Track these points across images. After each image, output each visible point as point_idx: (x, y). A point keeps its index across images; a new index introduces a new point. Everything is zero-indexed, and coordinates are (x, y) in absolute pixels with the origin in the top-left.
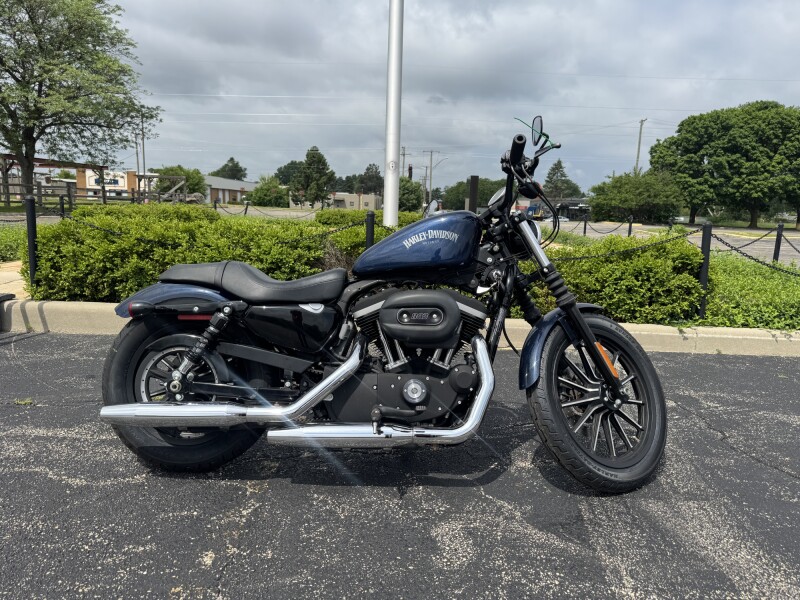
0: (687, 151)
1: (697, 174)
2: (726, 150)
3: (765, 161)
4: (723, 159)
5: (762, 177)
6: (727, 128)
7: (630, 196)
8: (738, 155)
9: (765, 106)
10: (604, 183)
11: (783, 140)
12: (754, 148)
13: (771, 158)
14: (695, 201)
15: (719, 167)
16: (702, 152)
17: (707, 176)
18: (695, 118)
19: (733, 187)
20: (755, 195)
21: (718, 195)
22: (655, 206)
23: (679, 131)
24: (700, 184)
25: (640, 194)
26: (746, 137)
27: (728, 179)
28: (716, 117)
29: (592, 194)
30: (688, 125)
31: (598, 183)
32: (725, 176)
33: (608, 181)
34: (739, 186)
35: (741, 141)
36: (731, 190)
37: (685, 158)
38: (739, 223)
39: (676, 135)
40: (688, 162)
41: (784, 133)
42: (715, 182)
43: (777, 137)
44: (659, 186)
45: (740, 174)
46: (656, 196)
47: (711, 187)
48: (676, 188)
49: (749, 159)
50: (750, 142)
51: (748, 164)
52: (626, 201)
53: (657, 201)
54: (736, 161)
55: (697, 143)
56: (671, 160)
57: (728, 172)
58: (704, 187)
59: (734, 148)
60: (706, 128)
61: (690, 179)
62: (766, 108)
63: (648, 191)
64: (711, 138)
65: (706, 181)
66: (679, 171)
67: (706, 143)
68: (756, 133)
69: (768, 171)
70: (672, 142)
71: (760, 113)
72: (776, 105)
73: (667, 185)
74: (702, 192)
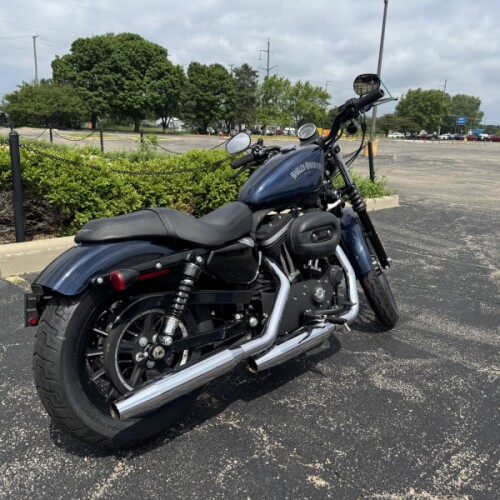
0: (82, 68)
1: (92, 88)
2: (111, 69)
3: (139, 81)
4: (110, 77)
5: (138, 93)
6: (109, 52)
7: (43, 105)
8: (120, 75)
9: (132, 37)
10: (16, 92)
11: (148, 65)
12: (130, 70)
13: (142, 79)
14: (95, 110)
15: (108, 83)
16: (94, 70)
17: (100, 90)
18: (83, 41)
19: (121, 100)
20: (136, 107)
21: (111, 105)
22: (65, 114)
23: (72, 50)
24: (96, 96)
25: (51, 103)
26: (123, 60)
27: (116, 93)
28: (99, 41)
29: (6, 102)
30: (78, 45)
31: (11, 91)
32: (113, 91)
33: (18, 89)
34: (124, 99)
35: (121, 63)
36: (120, 102)
37: (82, 74)
38: (121, 127)
39: (71, 53)
40: (84, 77)
41: (149, 60)
42: (107, 95)
43: (144, 62)
44: (65, 97)
45: (123, 90)
46: (64, 105)
47: (105, 98)
48: (78, 99)
49: (128, 79)
50: (126, 65)
51: (127, 82)
52: (40, 109)
53: (66, 110)
54: (119, 79)
55: (88, 62)
56: (70, 75)
57: (116, 88)
58: (100, 99)
59: (116, 69)
60: (94, 50)
61: (88, 92)
62: (133, 39)
63: (57, 100)
64: (98, 59)
65: (100, 95)
66: (79, 84)
67: (95, 62)
68: (129, 58)
69: (141, 89)
70: (69, 60)
71: (130, 42)
72: (139, 38)
73: (71, 96)
74: (99, 103)
